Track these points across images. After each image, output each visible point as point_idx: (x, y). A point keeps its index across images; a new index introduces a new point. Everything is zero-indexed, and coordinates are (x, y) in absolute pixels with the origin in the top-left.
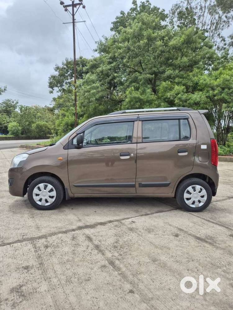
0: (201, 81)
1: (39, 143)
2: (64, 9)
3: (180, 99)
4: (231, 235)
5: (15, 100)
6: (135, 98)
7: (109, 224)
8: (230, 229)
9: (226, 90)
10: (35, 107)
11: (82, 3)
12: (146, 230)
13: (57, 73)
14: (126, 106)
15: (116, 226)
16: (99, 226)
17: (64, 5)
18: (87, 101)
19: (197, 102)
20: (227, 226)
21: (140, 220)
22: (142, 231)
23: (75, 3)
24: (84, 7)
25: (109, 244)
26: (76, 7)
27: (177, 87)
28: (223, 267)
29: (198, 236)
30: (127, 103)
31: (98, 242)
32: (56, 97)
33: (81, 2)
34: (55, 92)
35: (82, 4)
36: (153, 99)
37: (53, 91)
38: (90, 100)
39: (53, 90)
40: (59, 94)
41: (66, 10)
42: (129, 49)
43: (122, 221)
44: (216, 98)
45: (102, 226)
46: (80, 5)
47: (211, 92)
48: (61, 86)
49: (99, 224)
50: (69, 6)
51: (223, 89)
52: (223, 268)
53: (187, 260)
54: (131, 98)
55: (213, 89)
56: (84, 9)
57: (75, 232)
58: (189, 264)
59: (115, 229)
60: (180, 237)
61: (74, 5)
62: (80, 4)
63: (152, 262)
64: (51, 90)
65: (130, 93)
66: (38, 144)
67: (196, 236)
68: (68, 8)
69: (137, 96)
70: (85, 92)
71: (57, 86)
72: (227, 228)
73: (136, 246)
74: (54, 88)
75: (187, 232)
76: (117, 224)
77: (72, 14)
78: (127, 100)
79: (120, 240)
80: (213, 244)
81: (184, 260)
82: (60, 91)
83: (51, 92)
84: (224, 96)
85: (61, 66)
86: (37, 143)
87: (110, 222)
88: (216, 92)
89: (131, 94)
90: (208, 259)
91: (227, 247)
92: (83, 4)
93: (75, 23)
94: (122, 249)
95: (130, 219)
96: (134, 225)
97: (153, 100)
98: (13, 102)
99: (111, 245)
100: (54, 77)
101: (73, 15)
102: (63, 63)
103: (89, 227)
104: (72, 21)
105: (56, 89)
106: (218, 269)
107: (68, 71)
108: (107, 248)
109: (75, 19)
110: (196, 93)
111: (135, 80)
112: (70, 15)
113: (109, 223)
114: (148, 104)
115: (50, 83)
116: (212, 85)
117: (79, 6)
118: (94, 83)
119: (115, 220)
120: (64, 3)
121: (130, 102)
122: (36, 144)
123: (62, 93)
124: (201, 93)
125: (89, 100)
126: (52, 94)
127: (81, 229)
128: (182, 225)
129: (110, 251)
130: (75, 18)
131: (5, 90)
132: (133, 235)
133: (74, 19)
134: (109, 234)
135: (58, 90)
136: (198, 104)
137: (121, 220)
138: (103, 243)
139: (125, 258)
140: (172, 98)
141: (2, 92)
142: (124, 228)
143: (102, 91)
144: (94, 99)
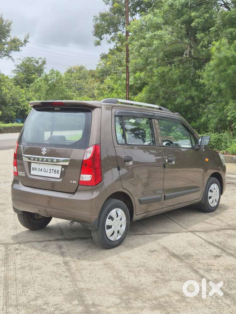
5: (41, 58)
32: (107, 52)
34: (103, 42)
37: (102, 41)
39: (101, 39)
40: (112, 46)
48: (116, 30)
71: (108, 32)
74: (102, 37)
82: (113, 39)
98: (37, 63)
100: (103, 16)
105: (107, 37)
115: (97, 27)
123: (117, 43)
126: (99, 46)
131: (25, 41)
135: (109, 39)
141: (22, 46)
144: (155, 59)
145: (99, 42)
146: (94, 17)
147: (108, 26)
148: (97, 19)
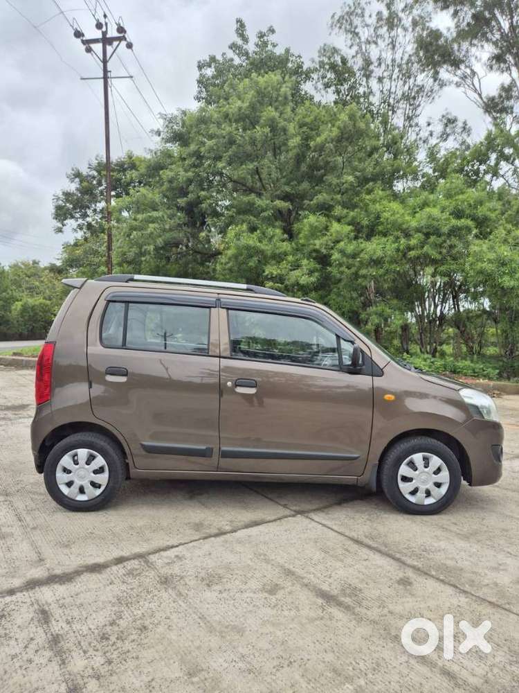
0: (386, 215)
1: (19, 351)
2: (83, 47)
3: (342, 252)
4: (401, 579)
6: (248, 248)
7: (114, 568)
8: (404, 563)
9: (432, 238)
10: (23, 264)
11: (124, 36)
12: (203, 579)
13: (73, 187)
14: (225, 264)
15: (130, 573)
16: (86, 577)
17: (84, 39)
18: (135, 250)
19: (378, 258)
20: (398, 556)
21: (198, 552)
22: (192, 583)
23: (108, 36)
24: (130, 46)
25: (90, 629)
26: (111, 44)
27: (335, 227)
28: (359, 678)
29: (325, 587)
30: (230, 259)
31: (64, 625)
32: (72, 242)
33: (122, 35)
34: (68, 229)
35: (125, 39)
36: (285, 252)
37: (64, 228)
38: (143, 250)
39: (64, 225)
40: (79, 235)
41: (89, 50)
42: (232, 142)
43: (151, 556)
44: (412, 254)
45: (94, 577)
46: (120, 42)
47: (403, 241)
48: (85, 216)
49: (86, 571)
50: (95, 41)
51: (427, 235)
52: (358, 680)
53: (275, 663)
54: (238, 248)
55: (407, 235)
56: (130, 50)
57: (14, 598)
58: (278, 674)
59: (123, 582)
60: (280, 594)
61: (106, 41)
62: (120, 39)
63: (186, 678)
64: (60, 225)
65: (238, 236)
66: (15, 354)
67: (320, 590)
68: (93, 46)
69: (251, 243)
70: (133, 228)
71: (72, 217)
72: (398, 560)
73: (161, 629)
74: (65, 222)
75: (302, 578)
76: (136, 567)
77: (102, 59)
78: (230, 252)
79: (126, 614)
80: (353, 608)
81: (269, 666)
82: (81, 229)
83: (60, 230)
84: (429, 252)
85: (85, 171)
86: (15, 351)
87: (120, 560)
88: (413, 242)
89: (239, 239)
90: (329, 657)
91: (386, 616)
92: (128, 39)
93: (109, 80)
94: (119, 644)
95: (174, 549)
96: (176, 569)
97: (286, 254)
99: (96, 631)
100: (67, 195)
101: (105, 62)
102: (90, 165)
103: (57, 580)
104: (102, 75)
105: (71, 223)
106: (347, 685)
107: (100, 184)
108: (79, 643)
109: (110, 71)
110: (375, 240)
111: (248, 210)
112: (96, 61)
113: (116, 564)
114: (274, 262)
115: (58, 208)
116: (404, 226)
117: (118, 42)
118: (155, 210)
119: (135, 554)
120: (83, 35)
121: (236, 257)
122: (11, 353)
123: (85, 233)
124: (384, 240)
125: (141, 248)
126: (60, 234)
127: (32, 588)
128: (295, 558)
129: (85, 652)
130: (109, 69)
132: (165, 595)
133: (105, 71)
134: (103, 598)
135: (75, 227)
136: (380, 262)
137: (150, 554)
138: (76, 626)
139: (117, 671)
140: (324, 251)
142: (150, 578)
143: (171, 230)
144: (152, 247)
145: (61, 228)
146: (54, 196)
147: (74, 208)
148: (58, 199)
